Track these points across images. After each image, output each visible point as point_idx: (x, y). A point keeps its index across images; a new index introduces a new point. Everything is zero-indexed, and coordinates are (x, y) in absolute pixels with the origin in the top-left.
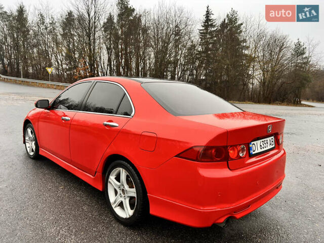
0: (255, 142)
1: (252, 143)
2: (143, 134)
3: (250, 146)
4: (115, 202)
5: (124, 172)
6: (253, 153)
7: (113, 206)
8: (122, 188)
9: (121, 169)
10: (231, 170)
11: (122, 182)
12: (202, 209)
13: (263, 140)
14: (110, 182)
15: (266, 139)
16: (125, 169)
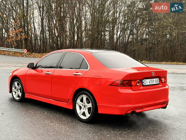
0: (146, 80)
1: (144, 80)
2: (95, 77)
3: (143, 81)
4: (80, 113)
5: (85, 96)
6: (145, 84)
7: (79, 115)
8: (84, 105)
9: (84, 95)
10: (133, 90)
11: (84, 102)
12: (120, 106)
13: (151, 79)
14: (77, 103)
15: (153, 79)
16: (86, 95)
